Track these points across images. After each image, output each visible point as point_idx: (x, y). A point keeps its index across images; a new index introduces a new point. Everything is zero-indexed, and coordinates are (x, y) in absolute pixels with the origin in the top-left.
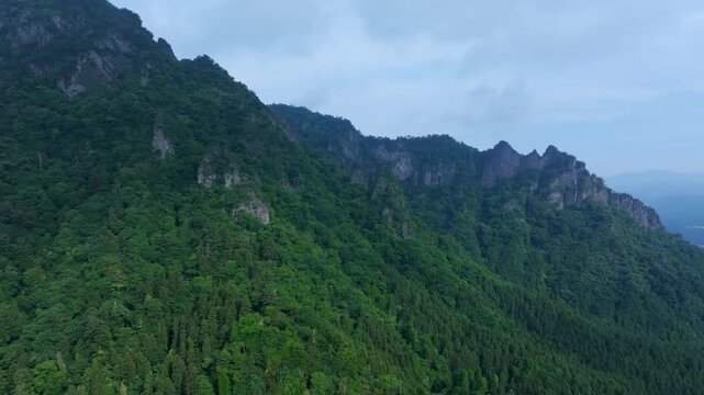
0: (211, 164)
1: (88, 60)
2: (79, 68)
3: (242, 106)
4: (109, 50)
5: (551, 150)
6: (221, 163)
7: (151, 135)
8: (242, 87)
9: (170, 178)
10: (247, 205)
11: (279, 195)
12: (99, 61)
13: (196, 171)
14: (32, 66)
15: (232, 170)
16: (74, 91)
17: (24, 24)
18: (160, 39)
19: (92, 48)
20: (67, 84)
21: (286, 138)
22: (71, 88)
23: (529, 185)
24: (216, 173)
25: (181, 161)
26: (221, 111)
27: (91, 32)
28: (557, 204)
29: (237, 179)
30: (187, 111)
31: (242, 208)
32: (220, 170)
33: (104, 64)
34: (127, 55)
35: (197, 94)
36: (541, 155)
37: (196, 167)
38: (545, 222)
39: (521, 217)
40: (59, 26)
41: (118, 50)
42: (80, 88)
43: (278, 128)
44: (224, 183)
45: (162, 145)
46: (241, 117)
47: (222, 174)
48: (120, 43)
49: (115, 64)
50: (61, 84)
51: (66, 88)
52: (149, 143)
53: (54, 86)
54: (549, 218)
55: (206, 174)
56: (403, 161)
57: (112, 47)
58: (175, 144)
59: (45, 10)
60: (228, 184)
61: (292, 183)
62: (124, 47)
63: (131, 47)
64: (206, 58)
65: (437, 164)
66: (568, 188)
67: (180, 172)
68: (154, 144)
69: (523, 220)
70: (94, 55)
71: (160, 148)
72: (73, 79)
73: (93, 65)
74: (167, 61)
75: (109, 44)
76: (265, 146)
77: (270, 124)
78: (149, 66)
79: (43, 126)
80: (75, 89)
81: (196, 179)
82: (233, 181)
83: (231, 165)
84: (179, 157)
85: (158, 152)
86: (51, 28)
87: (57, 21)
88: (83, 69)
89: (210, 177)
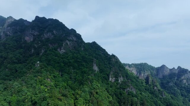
0: (113, 74)
4: (71, 40)
5: (179, 67)
7: (92, 65)
10: (130, 88)
12: (69, 43)
13: (109, 77)
14: (49, 44)
15: (120, 77)
17: (46, 33)
19: (67, 40)
20: (60, 50)
23: (175, 78)
24: (115, 77)
27: (64, 35)
28: (185, 83)
29: (122, 79)
31: (128, 89)
33: (70, 44)
34: (76, 41)
36: (176, 69)
37: (108, 75)
38: (183, 89)
39: (175, 87)
42: (64, 51)
44: (118, 80)
47: (117, 78)
48: (74, 38)
49: (73, 44)
52: (92, 68)
54: (184, 88)
55: (112, 78)
56: (134, 70)
57: (72, 39)
58: (99, 68)
59: (51, 29)
60: (120, 81)
62: (75, 39)
64: (95, 42)
65: (145, 71)
66: (187, 79)
69: (176, 88)
70: (67, 42)
71: (95, 69)
72: (62, 48)
73: (67, 44)
75: (71, 38)
80: (63, 51)
81: (109, 79)
83: (120, 75)
84: (101, 72)
86: (53, 34)
87: (54, 32)
88: (65, 45)
89: (113, 79)
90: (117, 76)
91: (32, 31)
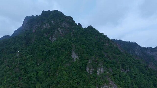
0: (92, 64)
1: (57, 30)
2: (55, 33)
3: (103, 40)
6: (95, 64)
7: (71, 53)
8: (102, 34)
9: (77, 70)
10: (107, 85)
11: (120, 77)
12: (60, 31)
13: (86, 67)
14: (45, 34)
15: (100, 67)
16: (53, 40)
17: (45, 24)
18: (79, 23)
19: (58, 27)
21: (120, 51)
22: (53, 39)
24: (94, 68)
25: (81, 62)
26: (95, 43)
29: (102, 71)
30: (85, 43)
31: (105, 86)
32: (95, 67)
33: (62, 31)
34: (68, 28)
35: (88, 38)
37: (86, 65)
40: (53, 23)
41: (65, 27)
42: (55, 39)
43: (116, 47)
44: (97, 72)
45: (75, 56)
46: (103, 44)
47: (96, 68)
48: (66, 25)
49: (65, 31)
50: (50, 38)
51: (51, 39)
52: (70, 56)
53: (49, 39)
55: (89, 68)
57: (64, 26)
59: (50, 19)
60: (98, 73)
61: (124, 69)
62: (67, 26)
63: (69, 26)
64: (91, 26)
67: (80, 67)
68: (72, 56)
70: (59, 29)
71: (74, 57)
72: (53, 36)
73: (59, 31)
74: (79, 29)
75: (63, 26)
76: (112, 54)
77: (113, 46)
78: (73, 30)
79: (42, 51)
81: (86, 70)
82: (100, 72)
83: (99, 65)
84: (80, 61)
85: (73, 59)
86: (51, 24)
87: (52, 22)
88: (56, 33)
89: (91, 70)
90: (96, 66)
91: (37, 24)
